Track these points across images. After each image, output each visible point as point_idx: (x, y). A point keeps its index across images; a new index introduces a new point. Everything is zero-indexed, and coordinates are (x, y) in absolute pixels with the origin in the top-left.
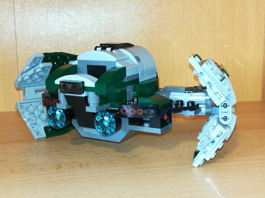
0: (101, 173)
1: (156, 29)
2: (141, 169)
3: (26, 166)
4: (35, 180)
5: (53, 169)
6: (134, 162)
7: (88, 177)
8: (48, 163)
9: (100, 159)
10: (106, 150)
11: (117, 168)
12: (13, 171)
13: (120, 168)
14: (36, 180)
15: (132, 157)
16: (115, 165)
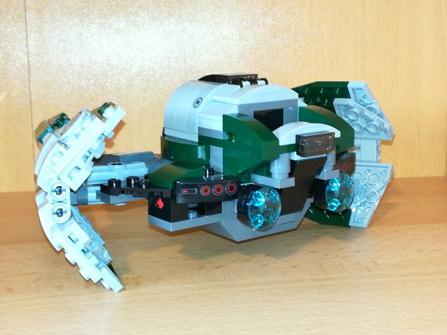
0: (159, 294)
1: (264, 53)
2: (226, 289)
3: (34, 282)
4: (46, 304)
5: (78, 286)
6: (217, 276)
7: (135, 301)
8: (70, 277)
9: (159, 271)
10: (172, 257)
11: (187, 286)
12: (10, 290)
13: (191, 285)
14: (47, 306)
15: (213, 269)
16: (184, 281)
